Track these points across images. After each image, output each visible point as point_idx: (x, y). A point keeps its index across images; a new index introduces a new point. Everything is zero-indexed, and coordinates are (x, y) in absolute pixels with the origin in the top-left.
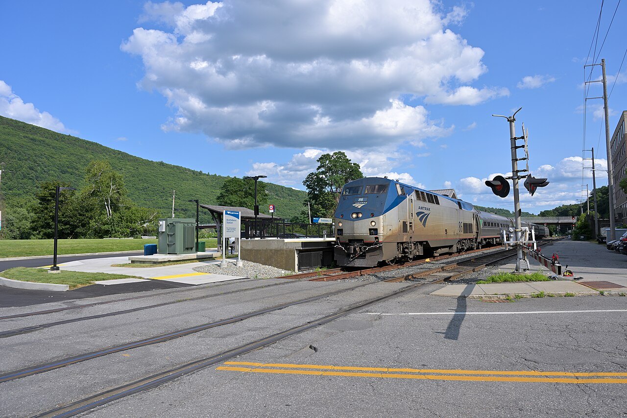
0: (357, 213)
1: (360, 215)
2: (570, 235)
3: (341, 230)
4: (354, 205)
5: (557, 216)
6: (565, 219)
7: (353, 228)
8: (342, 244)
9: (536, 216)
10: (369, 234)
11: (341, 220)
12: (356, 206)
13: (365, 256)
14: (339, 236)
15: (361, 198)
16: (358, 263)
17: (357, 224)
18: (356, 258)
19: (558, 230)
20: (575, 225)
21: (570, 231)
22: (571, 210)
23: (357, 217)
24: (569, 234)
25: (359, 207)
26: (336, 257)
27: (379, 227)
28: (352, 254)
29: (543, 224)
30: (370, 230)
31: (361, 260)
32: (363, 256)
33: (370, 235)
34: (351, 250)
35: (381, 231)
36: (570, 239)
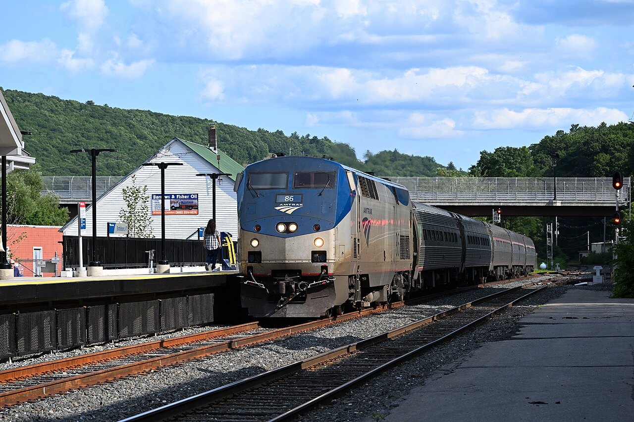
0: (287, 224)
1: (293, 228)
2: (598, 269)
3: (259, 254)
4: (277, 208)
5: (548, 174)
6: (580, 190)
7: (283, 251)
8: (259, 279)
9: (461, 173)
10: (311, 261)
11: (257, 235)
12: (283, 210)
13: (304, 299)
14: (252, 264)
15: (290, 195)
16: (292, 311)
17: (290, 242)
18: (288, 303)
19: (549, 242)
20: (621, 217)
21: (597, 247)
22: (605, 149)
23: (287, 231)
24: (597, 260)
25: (290, 212)
26: (245, 302)
27: (329, 248)
28: (283, 295)
29: (484, 211)
30: (314, 253)
31: (298, 306)
32: (300, 299)
33: (313, 261)
34: (282, 289)
35: (331, 256)
36: (600, 287)
